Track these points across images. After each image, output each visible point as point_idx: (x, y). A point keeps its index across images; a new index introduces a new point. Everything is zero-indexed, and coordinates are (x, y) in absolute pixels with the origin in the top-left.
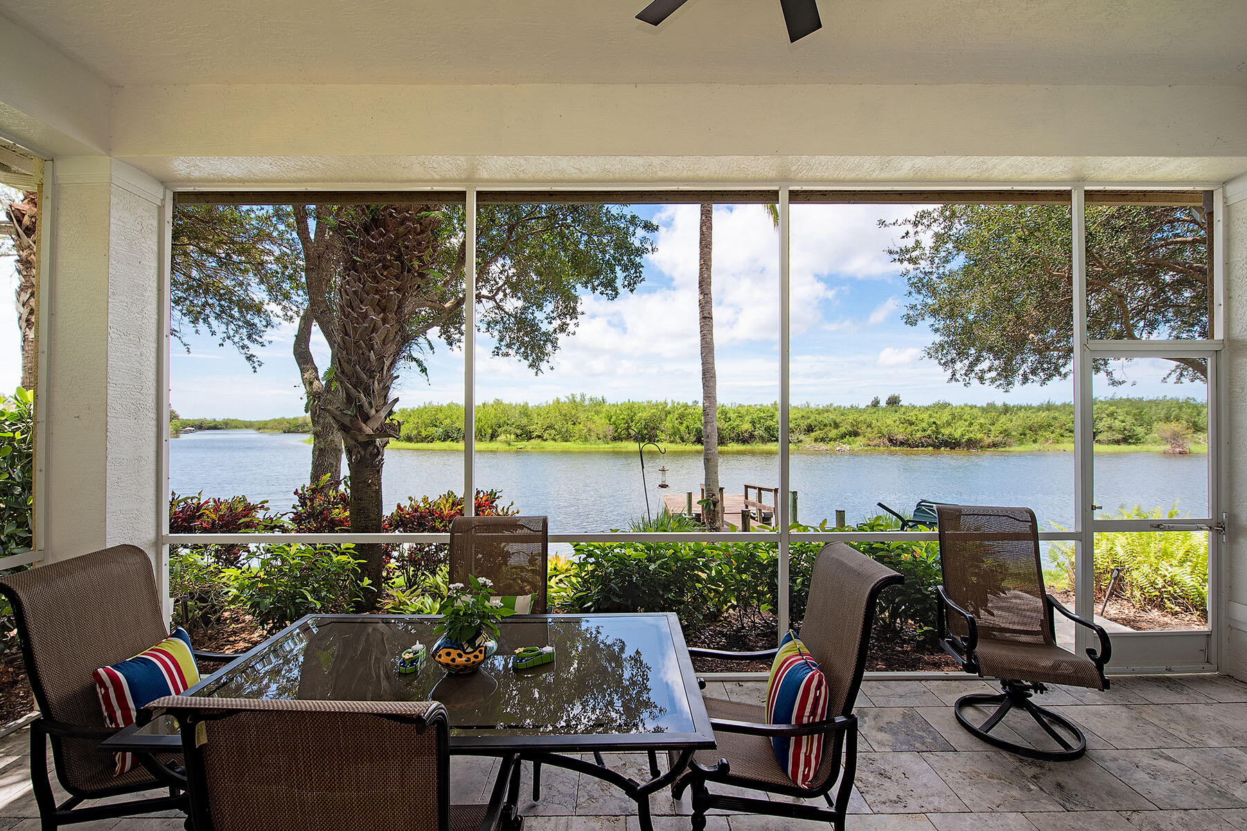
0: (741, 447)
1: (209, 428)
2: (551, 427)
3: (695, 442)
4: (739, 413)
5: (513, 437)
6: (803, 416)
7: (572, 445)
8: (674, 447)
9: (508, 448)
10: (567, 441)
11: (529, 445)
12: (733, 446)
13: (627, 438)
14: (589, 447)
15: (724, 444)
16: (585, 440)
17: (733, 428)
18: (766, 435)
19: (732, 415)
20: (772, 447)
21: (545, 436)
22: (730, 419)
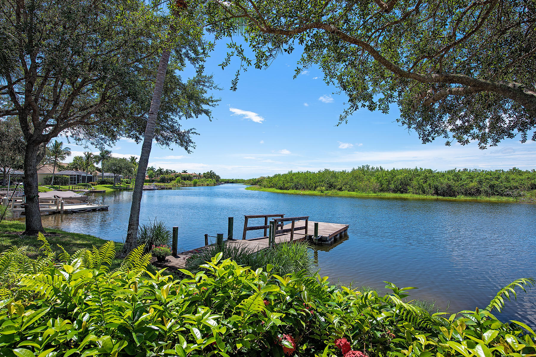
0: (469, 198)
1: (231, 183)
2: (346, 184)
3: (434, 194)
4: (470, 176)
5: (324, 188)
6: (529, 178)
7: (354, 193)
8: (416, 196)
9: (319, 193)
10: (354, 191)
11: (330, 193)
12: (462, 198)
13: (388, 190)
14: (364, 194)
15: (455, 196)
16: (363, 190)
17: (463, 185)
18: (490, 191)
19: (464, 177)
20: (493, 199)
21: (343, 188)
22: (461, 179)
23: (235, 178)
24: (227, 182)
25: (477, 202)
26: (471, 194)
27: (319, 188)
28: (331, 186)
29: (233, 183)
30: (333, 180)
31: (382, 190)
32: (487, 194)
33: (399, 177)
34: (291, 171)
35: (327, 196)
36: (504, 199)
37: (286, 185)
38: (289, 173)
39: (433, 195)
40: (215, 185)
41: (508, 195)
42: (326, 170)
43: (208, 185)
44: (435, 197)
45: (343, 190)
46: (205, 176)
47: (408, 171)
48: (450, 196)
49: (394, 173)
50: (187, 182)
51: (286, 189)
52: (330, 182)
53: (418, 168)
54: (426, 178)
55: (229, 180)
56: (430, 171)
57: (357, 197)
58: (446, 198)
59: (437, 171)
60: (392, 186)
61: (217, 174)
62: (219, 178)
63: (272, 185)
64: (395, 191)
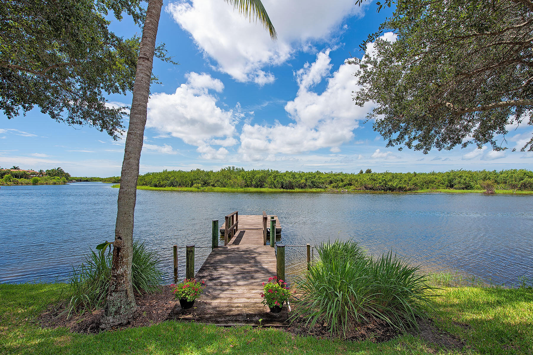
0: (300, 190)
1: (84, 181)
2: (218, 181)
4: (300, 175)
5: (200, 185)
6: (328, 177)
7: (226, 189)
8: (271, 190)
9: (197, 189)
10: (225, 187)
11: (206, 188)
12: (297, 190)
13: (251, 186)
14: (233, 190)
15: (293, 188)
16: (232, 186)
17: (297, 182)
18: (311, 185)
19: (297, 176)
20: (314, 190)
21: (216, 185)
22: (296, 178)
23: (89, 176)
24: (80, 180)
25: (305, 192)
26: (302, 188)
27: (195, 185)
28: (206, 184)
29: (87, 181)
30: (207, 178)
31: (247, 186)
32: (311, 187)
33: (258, 176)
34: (166, 170)
35: (203, 191)
36: (319, 190)
37: (162, 183)
38: (164, 172)
39: (280, 188)
40: (65, 183)
41: (320, 187)
42: (198, 170)
43: (55, 184)
44: (282, 190)
45: (215, 187)
46: (49, 174)
47: (263, 171)
48: (290, 189)
49: (254, 172)
50: (22, 180)
51: (161, 186)
52: (204, 180)
53: (270, 170)
54: (275, 177)
55: (81, 178)
56: (277, 172)
57: (228, 192)
58: (288, 190)
59: (281, 172)
60: (254, 183)
61: (66, 172)
62: (69, 176)
63: (145, 183)
64: (255, 187)
